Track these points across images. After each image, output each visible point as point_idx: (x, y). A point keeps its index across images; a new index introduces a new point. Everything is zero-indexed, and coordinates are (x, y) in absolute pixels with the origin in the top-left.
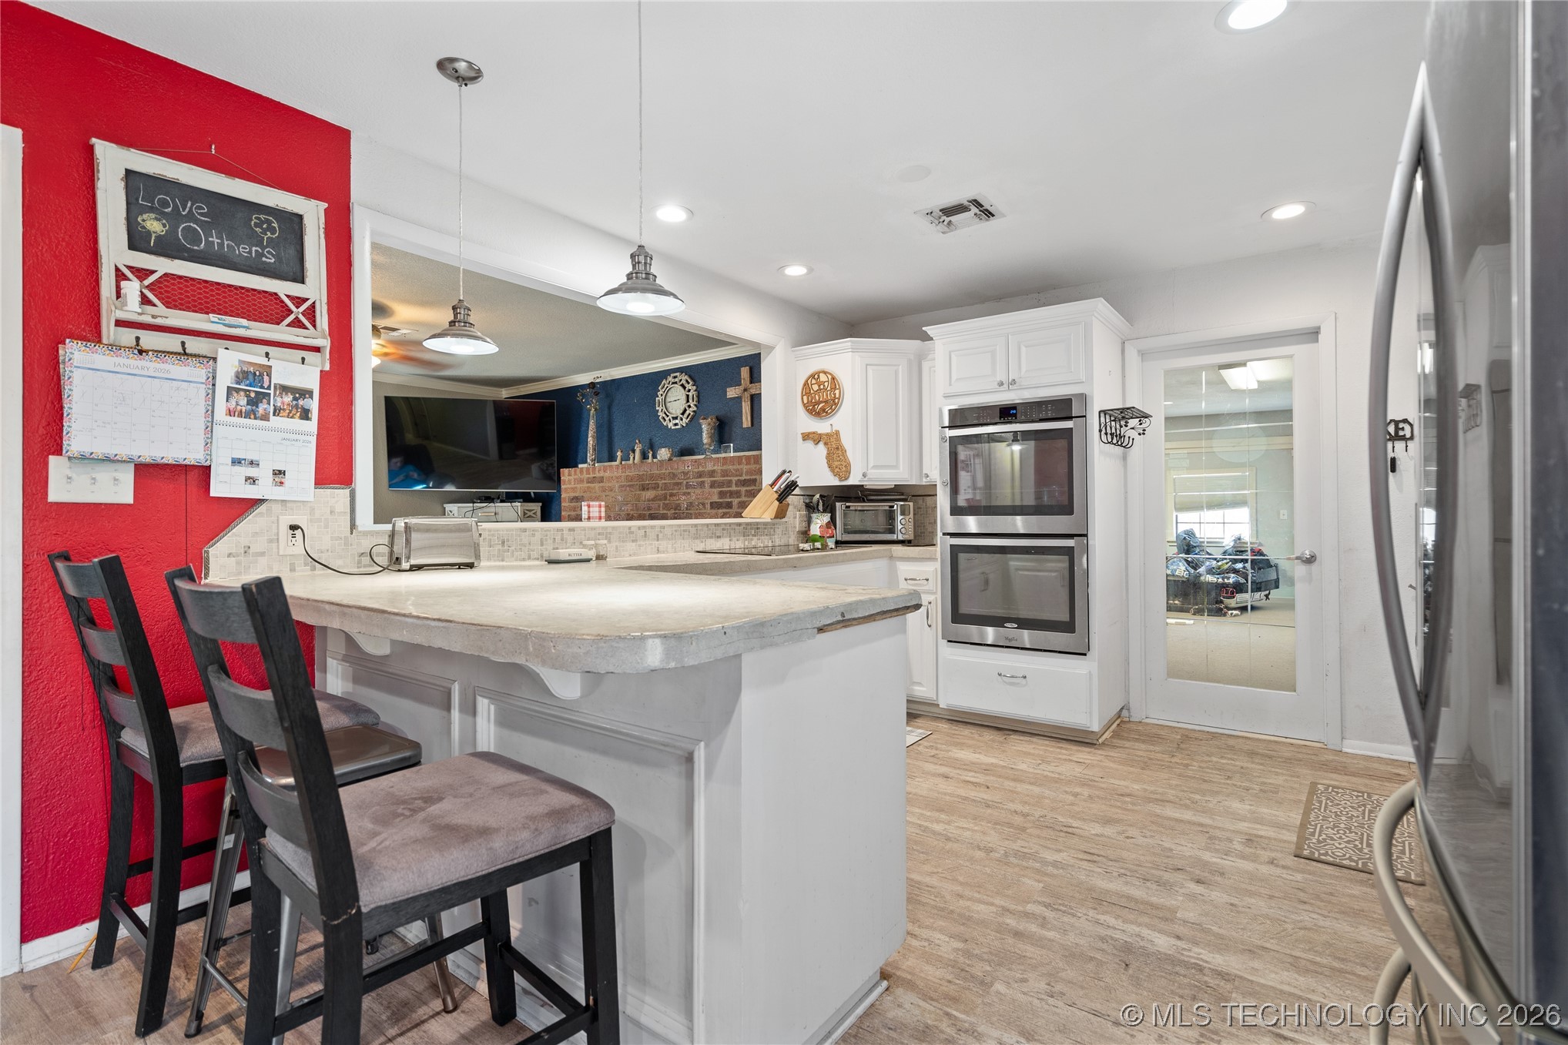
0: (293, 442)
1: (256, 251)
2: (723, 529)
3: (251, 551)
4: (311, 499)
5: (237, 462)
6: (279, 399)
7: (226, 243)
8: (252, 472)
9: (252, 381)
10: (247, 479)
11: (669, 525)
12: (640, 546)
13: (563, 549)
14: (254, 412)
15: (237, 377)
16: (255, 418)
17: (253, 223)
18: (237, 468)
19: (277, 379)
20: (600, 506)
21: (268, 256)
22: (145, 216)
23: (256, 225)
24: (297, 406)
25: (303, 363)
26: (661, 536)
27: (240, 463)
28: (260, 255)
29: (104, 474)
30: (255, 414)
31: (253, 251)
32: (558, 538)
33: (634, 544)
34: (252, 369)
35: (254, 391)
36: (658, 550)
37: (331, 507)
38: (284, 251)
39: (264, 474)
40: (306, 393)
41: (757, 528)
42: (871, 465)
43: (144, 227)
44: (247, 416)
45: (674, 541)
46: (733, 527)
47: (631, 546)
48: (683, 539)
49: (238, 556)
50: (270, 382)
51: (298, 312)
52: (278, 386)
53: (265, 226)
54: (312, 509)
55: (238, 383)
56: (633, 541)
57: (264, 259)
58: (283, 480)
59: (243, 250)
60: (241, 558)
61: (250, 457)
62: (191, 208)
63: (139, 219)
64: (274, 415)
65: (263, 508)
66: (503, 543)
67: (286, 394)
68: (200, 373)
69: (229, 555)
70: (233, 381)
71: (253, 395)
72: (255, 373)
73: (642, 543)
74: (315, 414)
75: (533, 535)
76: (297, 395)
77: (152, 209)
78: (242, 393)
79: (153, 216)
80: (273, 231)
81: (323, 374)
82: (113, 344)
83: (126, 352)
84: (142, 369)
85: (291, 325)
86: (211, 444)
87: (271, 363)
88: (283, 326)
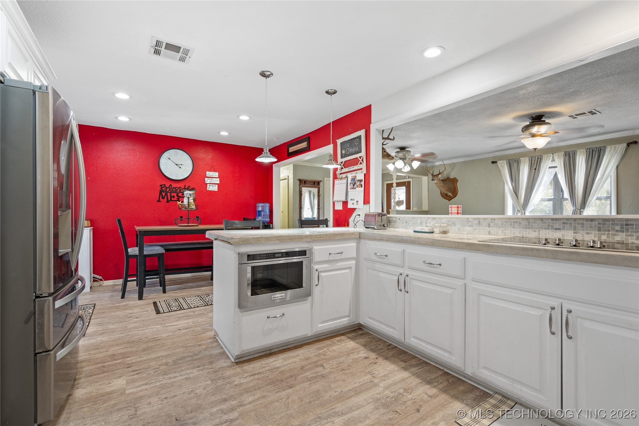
0: (360, 193)
2: (564, 223)
4: (363, 208)
5: (351, 200)
6: (357, 183)
7: (351, 149)
9: (353, 180)
11: (499, 218)
12: (475, 229)
14: (354, 187)
17: (355, 142)
20: (458, 207)
22: (342, 151)
25: (362, 173)
26: (492, 224)
28: (356, 149)
29: (339, 204)
36: (490, 233)
37: (365, 209)
38: (359, 146)
40: (362, 181)
43: (343, 153)
44: (353, 189)
45: (504, 229)
47: (468, 229)
48: (514, 228)
49: (353, 221)
51: (361, 160)
54: (363, 210)
55: (351, 181)
56: (470, 226)
59: (354, 150)
61: (353, 198)
62: (347, 146)
64: (357, 188)
65: (356, 210)
66: (407, 222)
67: (359, 182)
68: (345, 181)
72: (354, 178)
74: (363, 186)
77: (343, 149)
80: (357, 142)
81: (365, 174)
82: (339, 178)
83: (339, 180)
84: (341, 182)
85: (360, 164)
86: (347, 196)
87: (357, 175)
88: (359, 165)
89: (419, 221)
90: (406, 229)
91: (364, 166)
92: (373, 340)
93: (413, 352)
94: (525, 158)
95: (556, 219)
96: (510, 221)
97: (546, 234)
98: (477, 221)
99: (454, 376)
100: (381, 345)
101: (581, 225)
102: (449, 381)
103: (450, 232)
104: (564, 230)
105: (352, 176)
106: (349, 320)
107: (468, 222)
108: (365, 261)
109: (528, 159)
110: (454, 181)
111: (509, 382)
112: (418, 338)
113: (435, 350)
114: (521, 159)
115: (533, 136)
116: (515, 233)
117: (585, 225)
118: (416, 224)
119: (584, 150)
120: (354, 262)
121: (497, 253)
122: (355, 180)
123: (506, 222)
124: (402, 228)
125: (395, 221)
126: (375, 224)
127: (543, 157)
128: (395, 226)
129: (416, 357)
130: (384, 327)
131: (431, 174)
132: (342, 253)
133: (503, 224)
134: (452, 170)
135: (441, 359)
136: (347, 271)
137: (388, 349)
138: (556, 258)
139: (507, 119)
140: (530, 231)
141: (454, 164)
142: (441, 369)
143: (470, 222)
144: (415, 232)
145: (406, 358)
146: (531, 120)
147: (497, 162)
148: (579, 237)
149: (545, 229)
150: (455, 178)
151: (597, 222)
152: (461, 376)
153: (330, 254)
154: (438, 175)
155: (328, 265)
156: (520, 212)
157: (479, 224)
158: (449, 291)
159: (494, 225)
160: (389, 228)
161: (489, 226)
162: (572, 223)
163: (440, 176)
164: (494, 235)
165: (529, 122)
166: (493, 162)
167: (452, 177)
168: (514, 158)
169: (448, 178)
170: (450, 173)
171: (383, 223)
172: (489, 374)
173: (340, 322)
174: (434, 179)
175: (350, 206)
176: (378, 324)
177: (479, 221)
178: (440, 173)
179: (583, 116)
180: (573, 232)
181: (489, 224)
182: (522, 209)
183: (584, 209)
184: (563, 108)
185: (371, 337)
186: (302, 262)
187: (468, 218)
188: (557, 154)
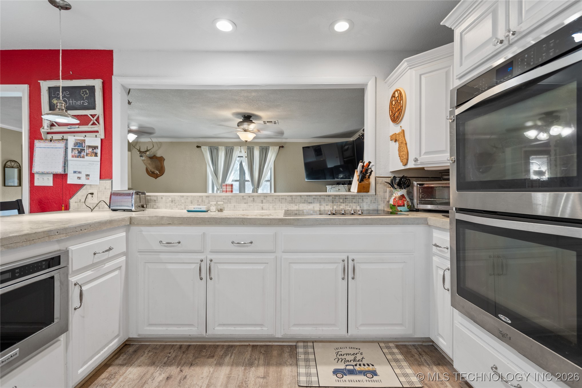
0: (92, 165)
1: (82, 102)
2: (314, 199)
3: (81, 201)
4: (98, 184)
5: (75, 172)
6: (88, 150)
7: (74, 102)
8: (79, 175)
9: (79, 145)
10: (78, 177)
13: (203, 205)
14: (80, 155)
15: (74, 145)
16: (80, 158)
17: (81, 93)
18: (75, 174)
19: (87, 144)
21: (86, 103)
22: (53, 100)
23: (82, 94)
24: (93, 152)
25: (96, 137)
26: (264, 201)
27: (76, 172)
28: (83, 103)
29: (46, 177)
30: (80, 156)
31: (81, 103)
32: (200, 200)
33: (246, 205)
34: (79, 142)
35: (80, 149)
36: (263, 209)
37: (105, 187)
38: (90, 100)
39: (83, 176)
40: (96, 147)
41: (346, 198)
42: (423, 151)
43: (53, 103)
44: (78, 157)
45: (274, 204)
46: (323, 197)
47: (243, 206)
48: (281, 203)
49: (78, 203)
50: (85, 145)
51: (94, 120)
52: (87, 146)
53: (84, 93)
54: (99, 188)
55: (75, 147)
56: (245, 203)
57: (85, 104)
58: (89, 178)
59: (78, 103)
60: (79, 203)
61: (79, 170)
62: (65, 94)
63: (52, 101)
64: (86, 156)
65: (84, 187)
67: (90, 148)
68: (62, 145)
69: (76, 202)
70: (74, 146)
71: (79, 150)
72: (80, 143)
73: (251, 204)
74: (99, 154)
75: (187, 199)
76: (93, 148)
77: (55, 97)
78: (76, 150)
79: (55, 99)
80: (87, 94)
81: (102, 140)
82: (46, 140)
83: (47, 141)
84: (50, 146)
85: (92, 125)
86: (66, 167)
87: (85, 138)
88: (89, 126)
89: (190, 199)
90: (172, 209)
91: (100, 128)
92: (158, 351)
93: (211, 342)
94: (222, 147)
95: (309, 196)
96: (278, 198)
97: (303, 207)
98: (251, 199)
99: (261, 346)
100: (172, 353)
101: (323, 200)
102: (262, 352)
103: (225, 209)
104: (314, 203)
105: (76, 140)
106: (119, 341)
107: (243, 199)
108: (139, 253)
109: (224, 148)
110: (161, 159)
111: (314, 329)
112: (224, 325)
113: (246, 328)
114: (219, 147)
115: (245, 131)
116: (282, 207)
117: (326, 199)
118: (185, 202)
119: (258, 147)
120: (124, 258)
121: (306, 225)
122: (82, 145)
123: (276, 199)
124: (166, 208)
125: (155, 201)
126: (132, 205)
127: (234, 148)
128: (155, 207)
129: (218, 346)
130: (175, 328)
131: (138, 150)
132: (110, 249)
133: (273, 200)
134: (159, 148)
135: (252, 335)
136: (117, 273)
137: (184, 352)
138: (345, 224)
139: (227, 113)
140: (293, 205)
141: (161, 143)
142: (247, 345)
143: (245, 199)
144: (189, 211)
145: (209, 352)
146: (243, 118)
147: (201, 147)
148: (322, 208)
149: (303, 203)
150: (162, 157)
151: (332, 197)
152: (267, 343)
153: (95, 254)
154: (146, 151)
155: (92, 271)
156: (219, 190)
157: (253, 201)
158: (261, 267)
159: (266, 201)
160: (148, 208)
161: (262, 202)
162: (318, 198)
163: (148, 153)
164: (266, 210)
165: (243, 120)
166: (198, 147)
167: (159, 155)
168: (214, 146)
169: (154, 156)
170: (157, 151)
171: (141, 204)
172: (298, 329)
173: (109, 349)
174: (142, 155)
175: (71, 180)
176: (164, 328)
177: (253, 199)
178: (147, 151)
179: (270, 124)
180: (319, 204)
181: (262, 200)
182: (220, 188)
183: (258, 188)
184: (264, 114)
185: (149, 348)
186: (53, 278)
187: (243, 196)
188: (243, 147)
